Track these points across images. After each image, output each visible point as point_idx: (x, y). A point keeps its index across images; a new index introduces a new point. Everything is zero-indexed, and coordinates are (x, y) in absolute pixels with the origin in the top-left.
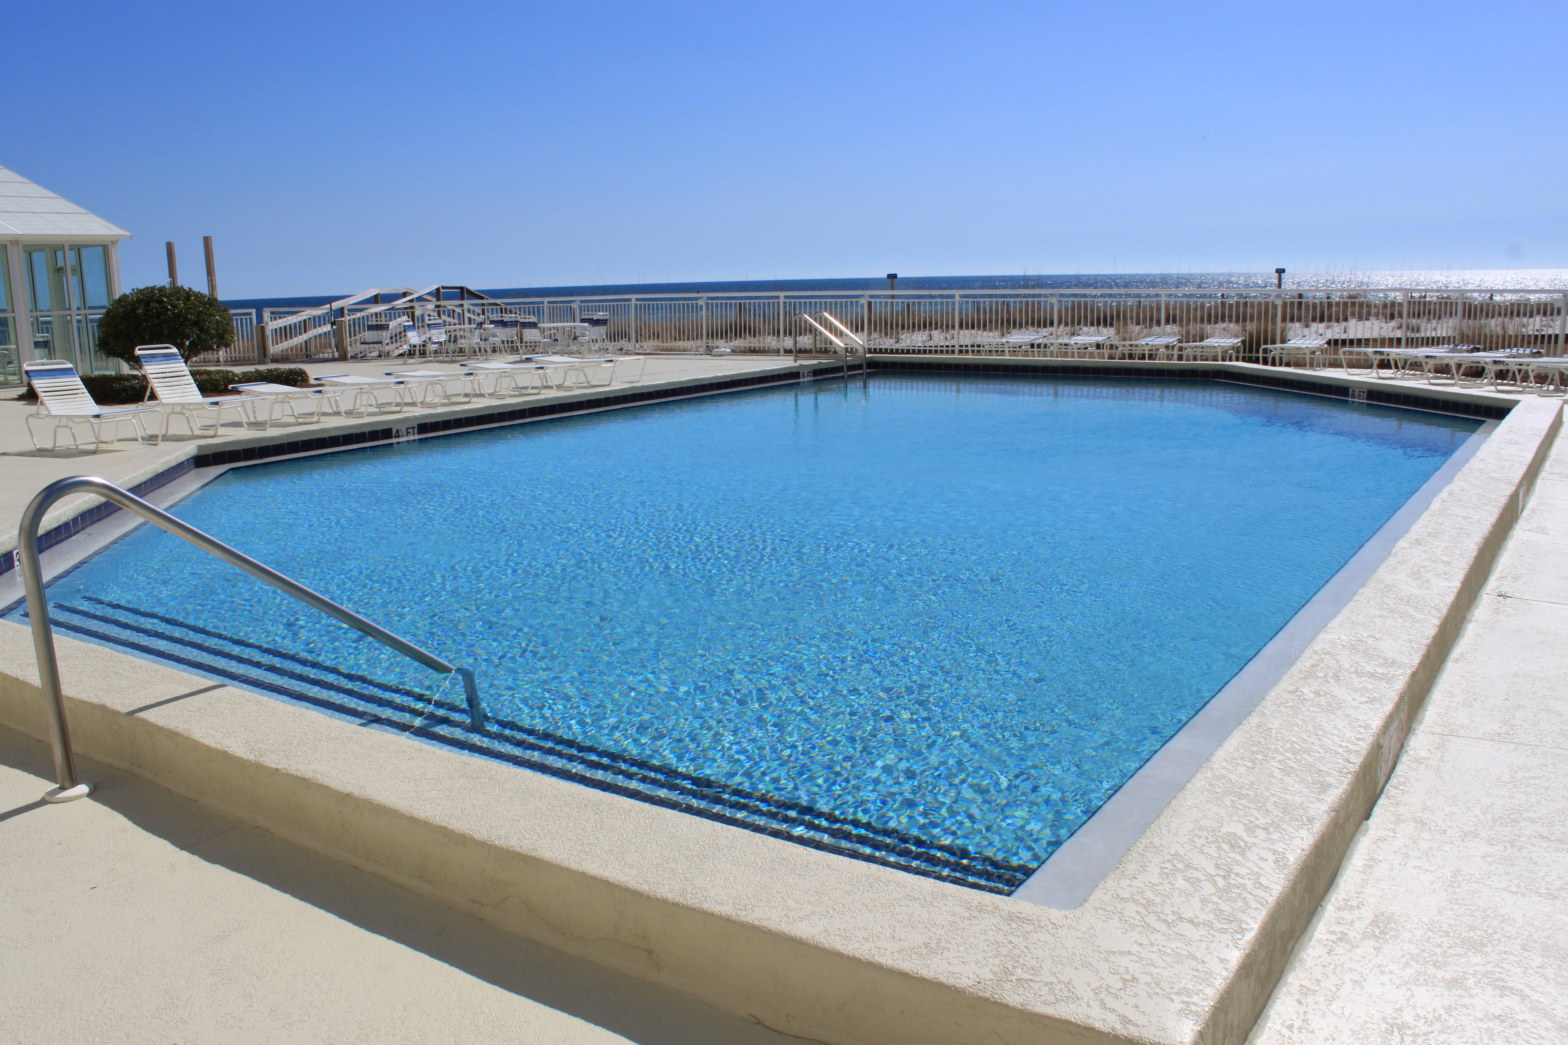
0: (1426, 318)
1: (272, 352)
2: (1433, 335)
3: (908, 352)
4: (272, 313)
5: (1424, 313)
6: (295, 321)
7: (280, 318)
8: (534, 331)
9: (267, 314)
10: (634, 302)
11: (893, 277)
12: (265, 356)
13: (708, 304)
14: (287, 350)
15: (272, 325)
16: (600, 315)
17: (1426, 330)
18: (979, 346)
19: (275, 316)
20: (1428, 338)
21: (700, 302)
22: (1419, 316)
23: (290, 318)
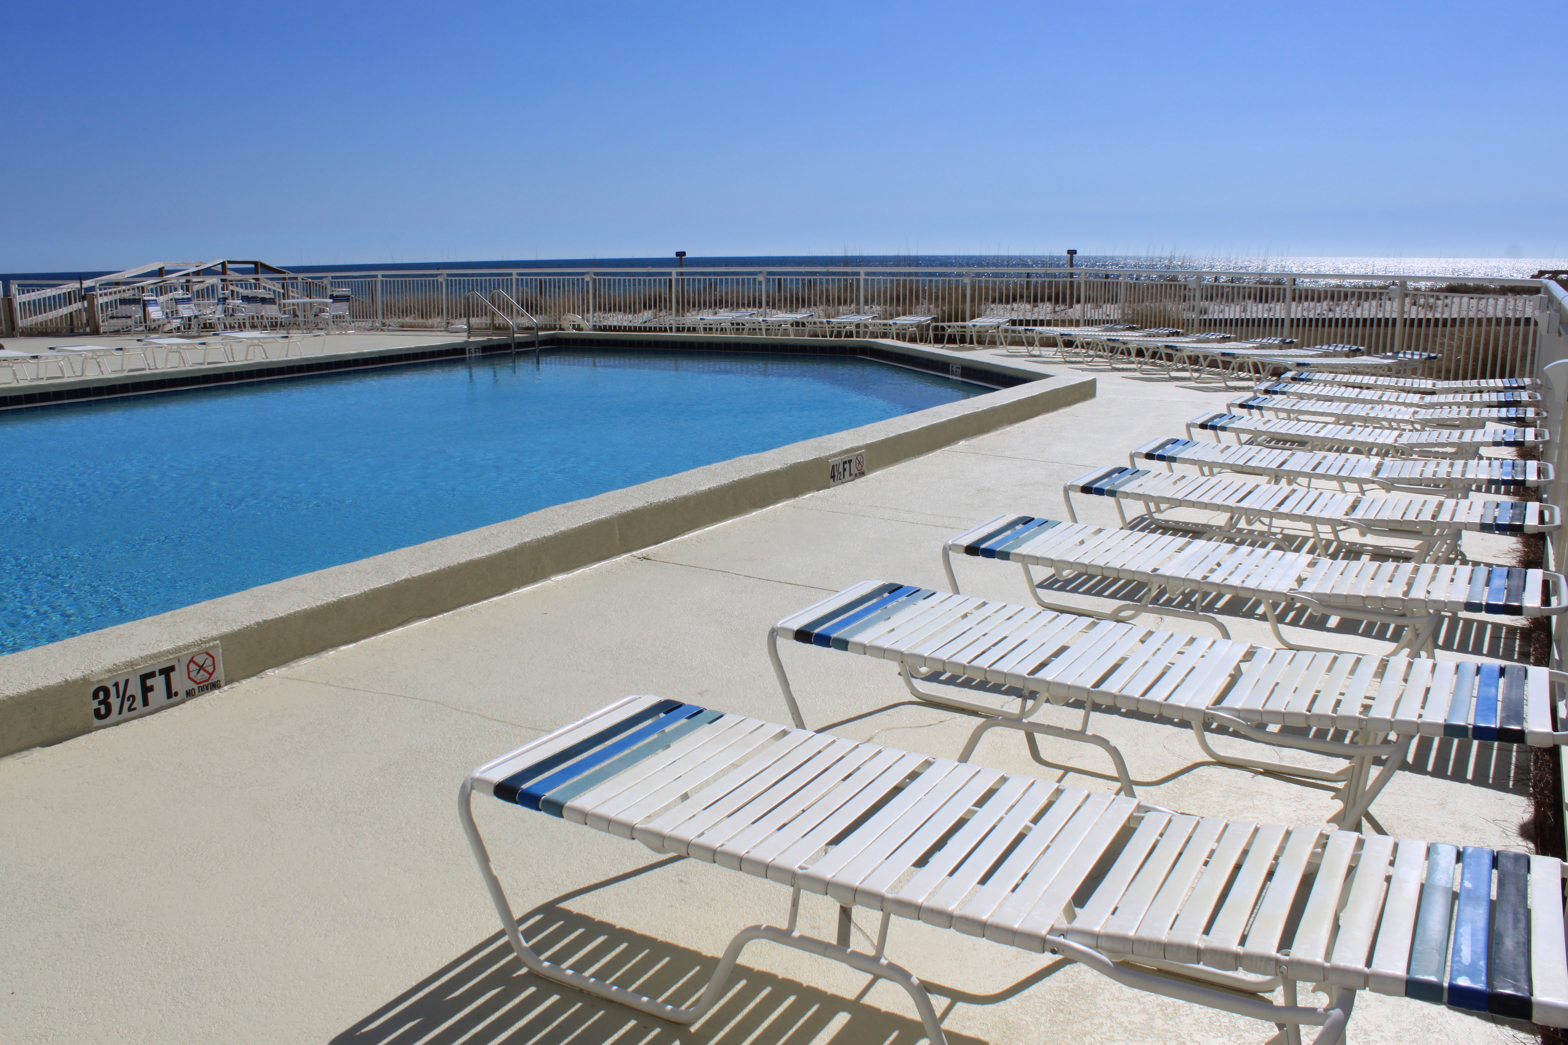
0: (1219, 300)
1: (20, 325)
2: (1221, 316)
3: (655, 330)
4: (19, 285)
5: (1217, 296)
6: (54, 293)
7: (33, 291)
8: (275, 307)
9: (14, 287)
10: (380, 278)
11: (681, 254)
12: (13, 329)
13: (447, 280)
14: (41, 323)
15: (19, 299)
16: (345, 291)
17: (1214, 312)
18: (738, 324)
19: (24, 288)
20: (1216, 320)
21: (440, 279)
22: (1212, 299)
23: (49, 290)
